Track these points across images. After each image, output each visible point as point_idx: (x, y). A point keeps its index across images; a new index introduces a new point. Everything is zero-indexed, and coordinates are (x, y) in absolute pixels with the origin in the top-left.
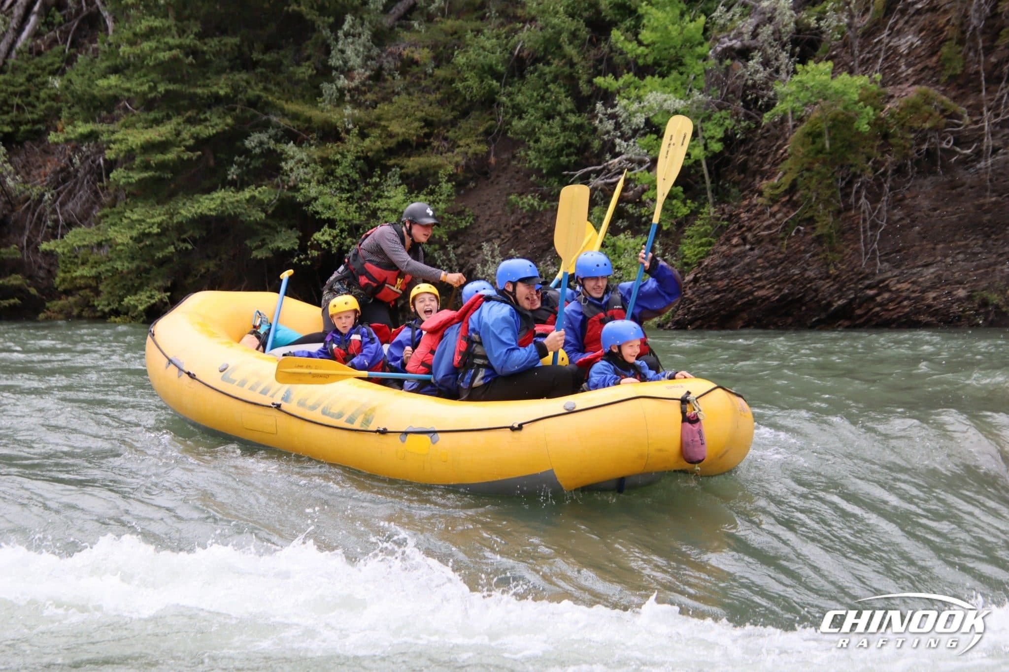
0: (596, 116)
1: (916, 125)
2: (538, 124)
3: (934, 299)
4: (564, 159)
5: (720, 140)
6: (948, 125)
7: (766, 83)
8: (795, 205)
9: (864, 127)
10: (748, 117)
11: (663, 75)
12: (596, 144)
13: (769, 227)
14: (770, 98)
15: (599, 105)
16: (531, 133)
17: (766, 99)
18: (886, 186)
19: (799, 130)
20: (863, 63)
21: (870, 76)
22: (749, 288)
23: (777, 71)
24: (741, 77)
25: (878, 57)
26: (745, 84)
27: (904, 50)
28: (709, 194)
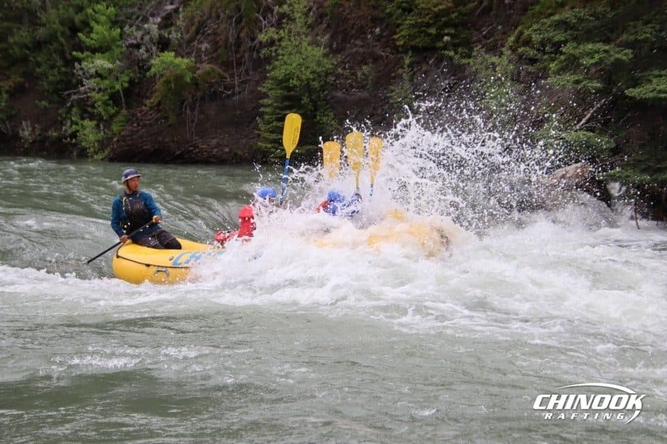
0: (74, 68)
1: (209, 80)
2: (47, 70)
3: (216, 152)
4: (59, 86)
5: (128, 82)
6: (221, 81)
7: (147, 59)
8: (159, 111)
9: (188, 80)
10: (140, 73)
11: (103, 53)
12: (74, 81)
13: (149, 120)
14: (149, 66)
15: (76, 64)
16: (45, 75)
17: (147, 66)
18: (197, 105)
19: (162, 80)
20: (187, 53)
21: (190, 59)
22: (141, 145)
23: (152, 54)
24: (137, 56)
25: (193, 52)
26: (139, 59)
27: (203, 49)
28: (124, 105)
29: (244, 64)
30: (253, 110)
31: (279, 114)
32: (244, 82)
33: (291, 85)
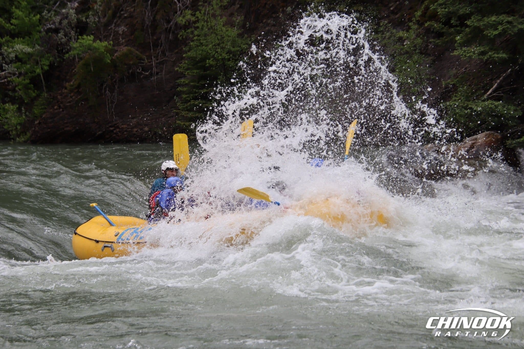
1: (127, 62)
3: (136, 131)
5: (48, 66)
6: (139, 63)
7: (66, 43)
8: (79, 93)
10: (59, 57)
11: (22, 37)
13: (70, 102)
14: (68, 49)
17: (66, 50)
18: (116, 87)
19: (80, 63)
20: (104, 37)
21: (108, 42)
23: (70, 38)
24: (56, 40)
25: (111, 35)
26: (58, 44)
27: (121, 32)
28: (44, 88)
29: (161, 46)
30: (171, 90)
31: (196, 93)
32: (162, 63)
33: (207, 65)
